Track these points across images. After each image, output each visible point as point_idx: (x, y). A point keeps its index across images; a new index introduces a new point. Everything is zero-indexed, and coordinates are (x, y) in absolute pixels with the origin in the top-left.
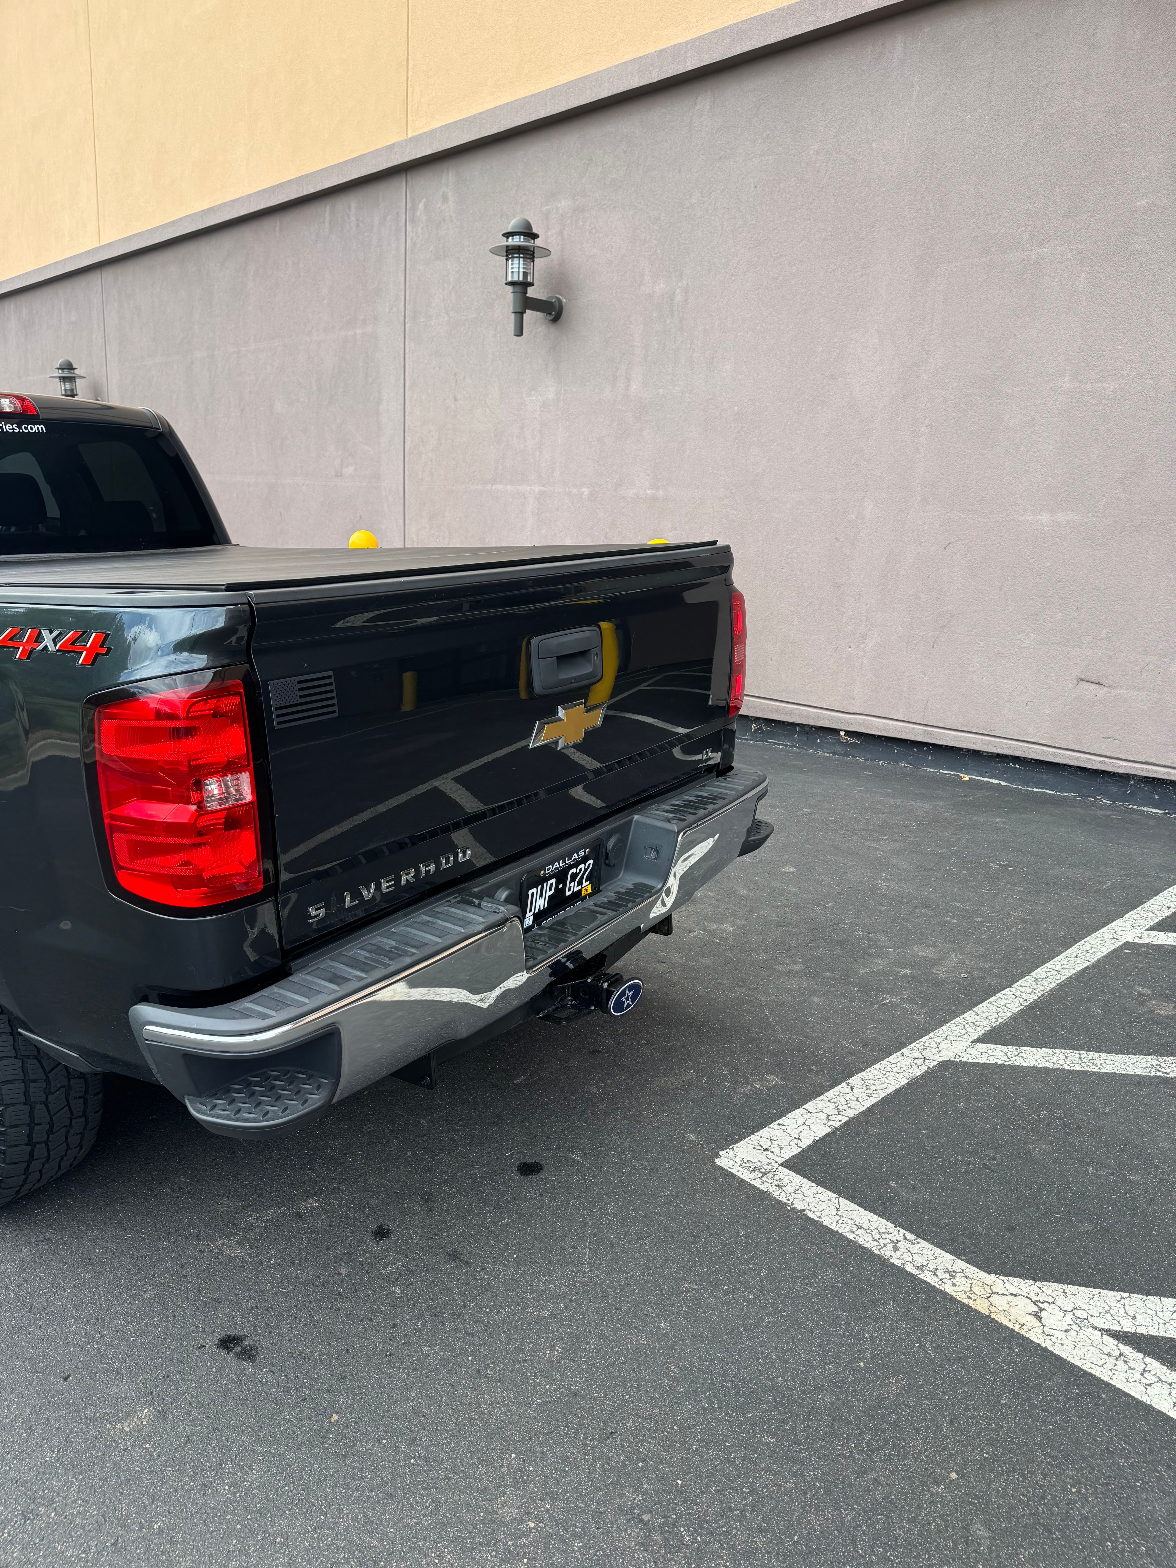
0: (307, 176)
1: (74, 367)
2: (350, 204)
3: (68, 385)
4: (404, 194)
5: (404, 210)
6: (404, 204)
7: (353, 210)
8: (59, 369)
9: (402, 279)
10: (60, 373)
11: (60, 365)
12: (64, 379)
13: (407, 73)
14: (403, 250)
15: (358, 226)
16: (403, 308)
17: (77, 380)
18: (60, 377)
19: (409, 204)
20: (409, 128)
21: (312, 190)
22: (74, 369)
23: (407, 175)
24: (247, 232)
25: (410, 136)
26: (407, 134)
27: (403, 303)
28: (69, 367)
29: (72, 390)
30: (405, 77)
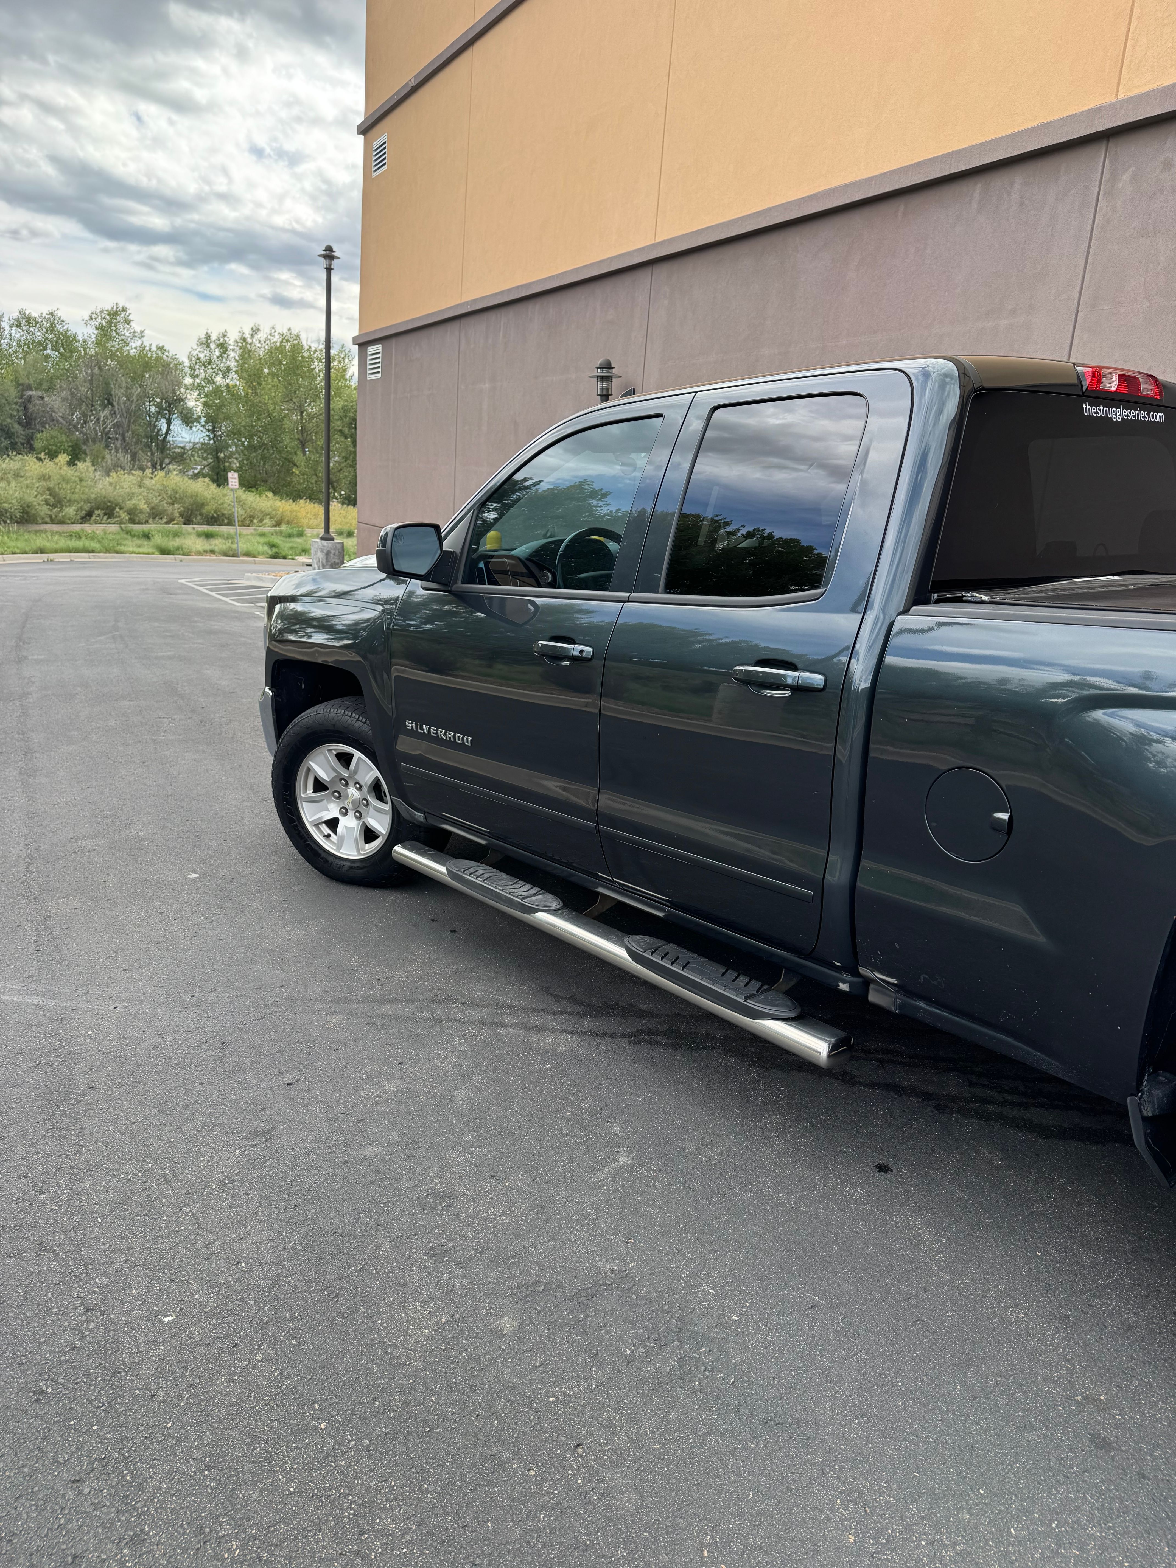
0: (959, 152)
1: (613, 366)
2: (1018, 178)
3: (605, 385)
4: (1101, 164)
5: (1098, 183)
6: (1099, 175)
7: (1017, 186)
8: (598, 368)
9: (1082, 263)
10: (600, 373)
11: (600, 365)
12: (602, 379)
13: (1130, 24)
14: (1089, 228)
15: (1021, 204)
16: (1078, 294)
17: (614, 380)
18: (598, 377)
19: (1106, 175)
20: (1121, 87)
21: (963, 168)
22: (612, 368)
23: (1108, 143)
24: (856, 219)
25: (1121, 96)
26: (1117, 95)
27: (1078, 289)
28: (608, 366)
29: (608, 390)
30: (1124, 29)
